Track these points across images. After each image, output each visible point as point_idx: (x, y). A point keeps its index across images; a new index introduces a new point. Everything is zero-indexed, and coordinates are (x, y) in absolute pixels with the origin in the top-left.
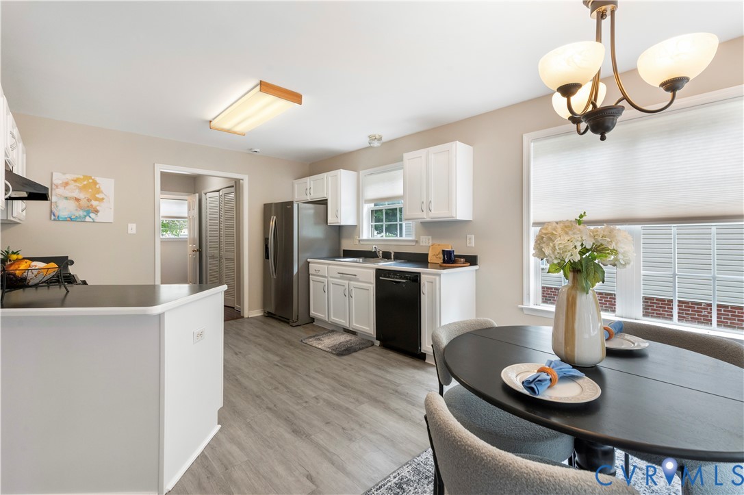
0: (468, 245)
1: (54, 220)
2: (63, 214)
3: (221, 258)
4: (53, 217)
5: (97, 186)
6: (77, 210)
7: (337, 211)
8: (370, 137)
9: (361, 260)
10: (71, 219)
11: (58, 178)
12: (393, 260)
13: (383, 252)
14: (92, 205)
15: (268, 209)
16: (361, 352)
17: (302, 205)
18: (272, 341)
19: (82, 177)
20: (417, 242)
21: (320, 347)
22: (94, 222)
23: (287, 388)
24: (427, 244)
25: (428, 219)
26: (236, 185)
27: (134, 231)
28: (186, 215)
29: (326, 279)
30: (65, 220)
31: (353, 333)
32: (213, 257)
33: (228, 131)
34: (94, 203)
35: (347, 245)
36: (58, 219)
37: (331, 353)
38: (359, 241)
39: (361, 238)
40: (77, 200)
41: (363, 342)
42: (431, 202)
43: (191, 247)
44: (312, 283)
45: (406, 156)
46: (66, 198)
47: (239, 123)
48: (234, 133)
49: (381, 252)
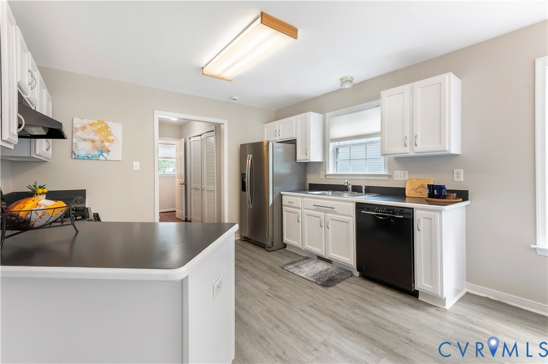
0: (456, 179)
1: (75, 158)
2: (82, 153)
3: (202, 190)
4: (73, 156)
5: (109, 130)
6: (92, 150)
7: (307, 149)
8: (341, 79)
9: (330, 193)
10: (88, 158)
11: (78, 123)
12: (364, 193)
13: (352, 186)
14: (104, 146)
15: (243, 149)
16: (343, 282)
17: (276, 145)
18: (255, 267)
19: (96, 122)
20: (390, 176)
21: (302, 275)
22: (106, 160)
23: (288, 327)
24: (402, 179)
25: (412, 154)
26: (216, 129)
27: (138, 168)
28: (175, 156)
29: (300, 210)
30: (83, 158)
31: (329, 261)
32: (196, 189)
33: (217, 77)
34: (107, 144)
35: (312, 179)
36: (77, 158)
37: (316, 283)
38: (326, 176)
39: (327, 173)
40: (93, 141)
41: (341, 271)
42: (416, 136)
43: (179, 180)
44: (285, 213)
45: (384, 94)
46: (84, 140)
47: (228, 69)
48: (223, 79)
49: (350, 186)
